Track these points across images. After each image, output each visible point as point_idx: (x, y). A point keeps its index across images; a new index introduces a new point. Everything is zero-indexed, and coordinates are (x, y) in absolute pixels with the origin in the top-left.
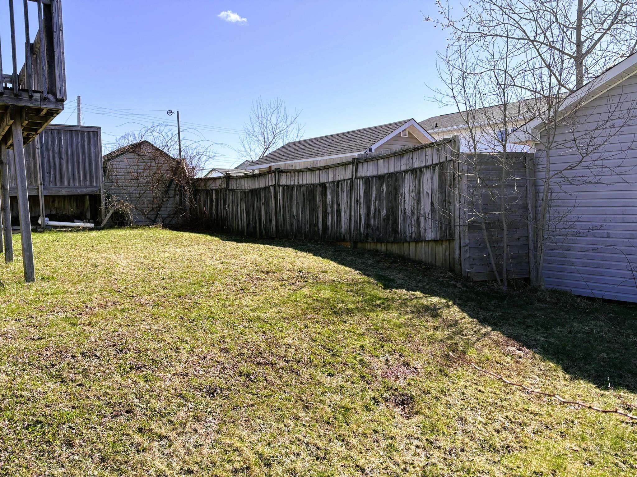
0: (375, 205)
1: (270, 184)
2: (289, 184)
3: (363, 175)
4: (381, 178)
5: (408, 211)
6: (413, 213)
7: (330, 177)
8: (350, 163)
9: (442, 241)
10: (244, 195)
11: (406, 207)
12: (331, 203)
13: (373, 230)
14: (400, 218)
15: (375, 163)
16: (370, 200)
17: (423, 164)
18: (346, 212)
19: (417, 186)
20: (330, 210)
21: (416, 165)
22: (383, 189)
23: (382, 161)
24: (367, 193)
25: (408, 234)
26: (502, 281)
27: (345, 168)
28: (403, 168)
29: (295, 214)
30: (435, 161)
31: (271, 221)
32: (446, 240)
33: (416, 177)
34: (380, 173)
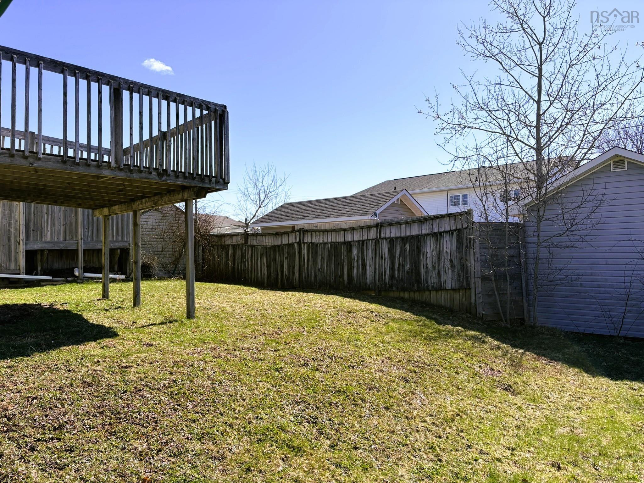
0: (399, 261)
1: (294, 242)
2: (313, 241)
3: (387, 236)
4: (404, 240)
5: (430, 266)
6: (434, 267)
7: (355, 237)
8: (374, 227)
9: (459, 289)
10: (265, 251)
11: (428, 262)
12: (356, 258)
13: (397, 281)
14: (423, 271)
15: (398, 227)
16: (394, 257)
17: (442, 230)
18: (371, 266)
19: (438, 246)
20: (355, 264)
21: (436, 230)
22: (406, 248)
23: (404, 226)
24: (391, 251)
25: (430, 284)
26: (506, 320)
27: (370, 230)
28: (424, 232)
29: (320, 267)
30: (453, 228)
31: (294, 273)
32: (463, 289)
33: (437, 239)
34: (403, 235)
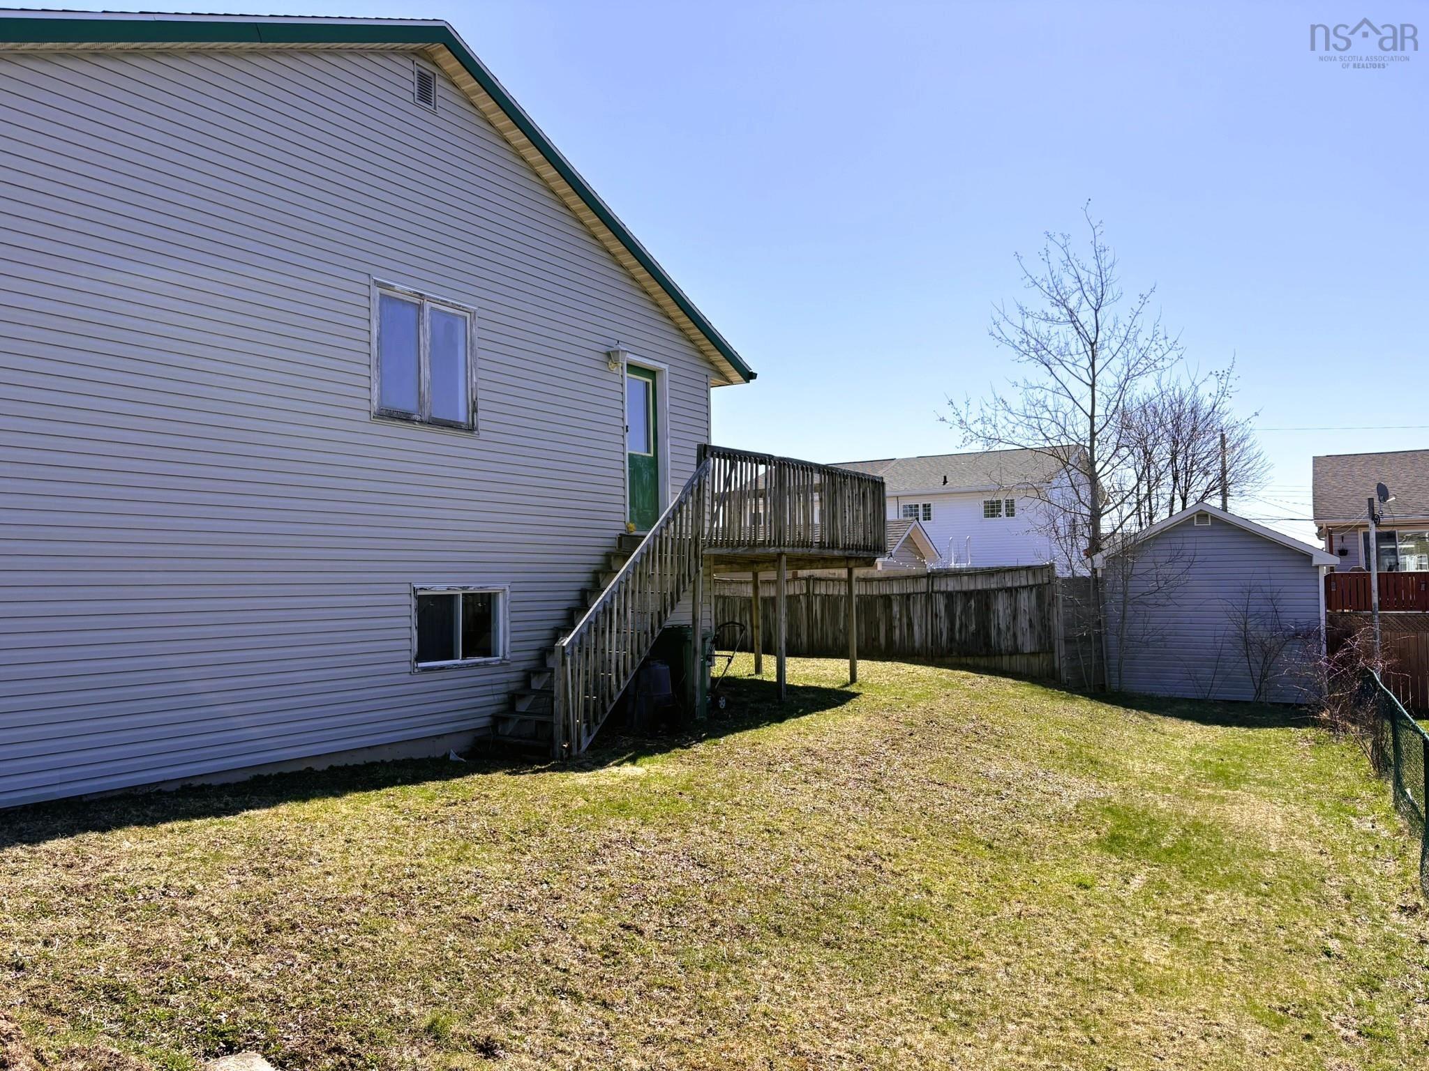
0: (961, 619)
1: (797, 593)
2: (830, 592)
3: (942, 589)
4: (967, 595)
5: (1003, 626)
6: (1008, 628)
7: (896, 589)
8: (924, 577)
9: (1039, 653)
10: (748, 605)
11: (1001, 622)
12: (898, 616)
13: (958, 644)
14: (993, 633)
15: (957, 580)
16: (955, 615)
17: (1017, 584)
18: (920, 626)
19: (1013, 603)
20: (897, 623)
21: (1009, 584)
22: (971, 605)
23: (966, 578)
24: (949, 608)
25: (1003, 647)
26: (1090, 686)
27: (917, 582)
28: (993, 586)
29: (841, 626)
30: (1031, 582)
31: (799, 635)
32: (1043, 653)
33: (1011, 595)
34: (965, 588)
